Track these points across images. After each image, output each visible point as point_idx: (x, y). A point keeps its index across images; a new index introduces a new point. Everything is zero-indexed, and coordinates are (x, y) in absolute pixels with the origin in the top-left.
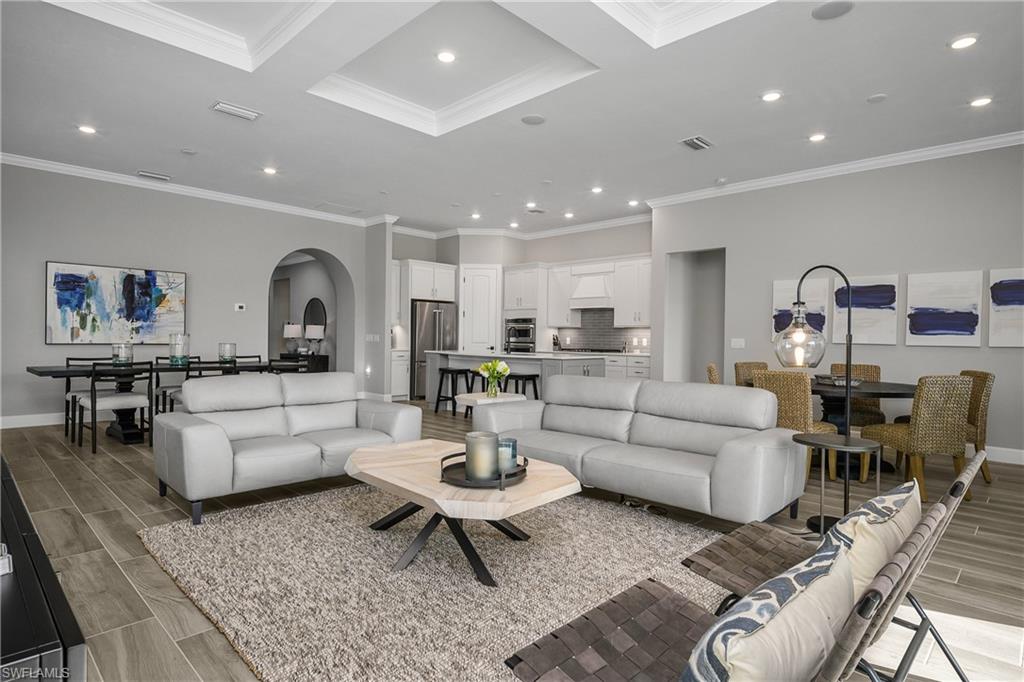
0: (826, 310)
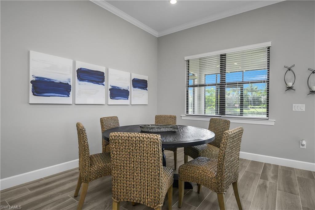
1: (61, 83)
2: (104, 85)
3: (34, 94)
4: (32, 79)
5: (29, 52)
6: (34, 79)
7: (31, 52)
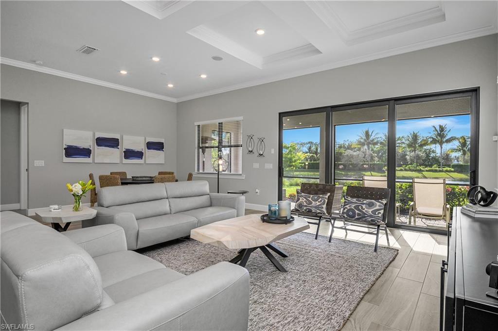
0: (92, 147)
1: (84, 148)
2: (118, 148)
3: (66, 157)
4: (65, 147)
5: (63, 130)
6: (66, 147)
7: (64, 130)
